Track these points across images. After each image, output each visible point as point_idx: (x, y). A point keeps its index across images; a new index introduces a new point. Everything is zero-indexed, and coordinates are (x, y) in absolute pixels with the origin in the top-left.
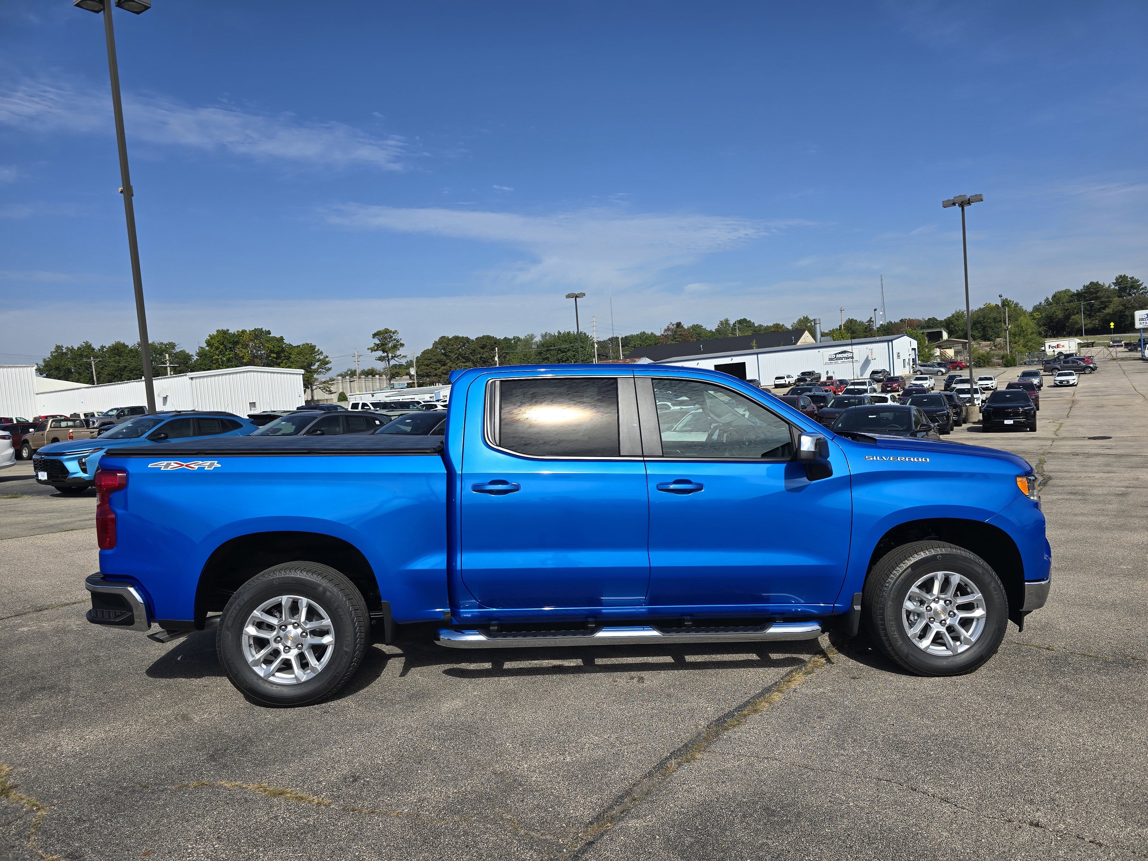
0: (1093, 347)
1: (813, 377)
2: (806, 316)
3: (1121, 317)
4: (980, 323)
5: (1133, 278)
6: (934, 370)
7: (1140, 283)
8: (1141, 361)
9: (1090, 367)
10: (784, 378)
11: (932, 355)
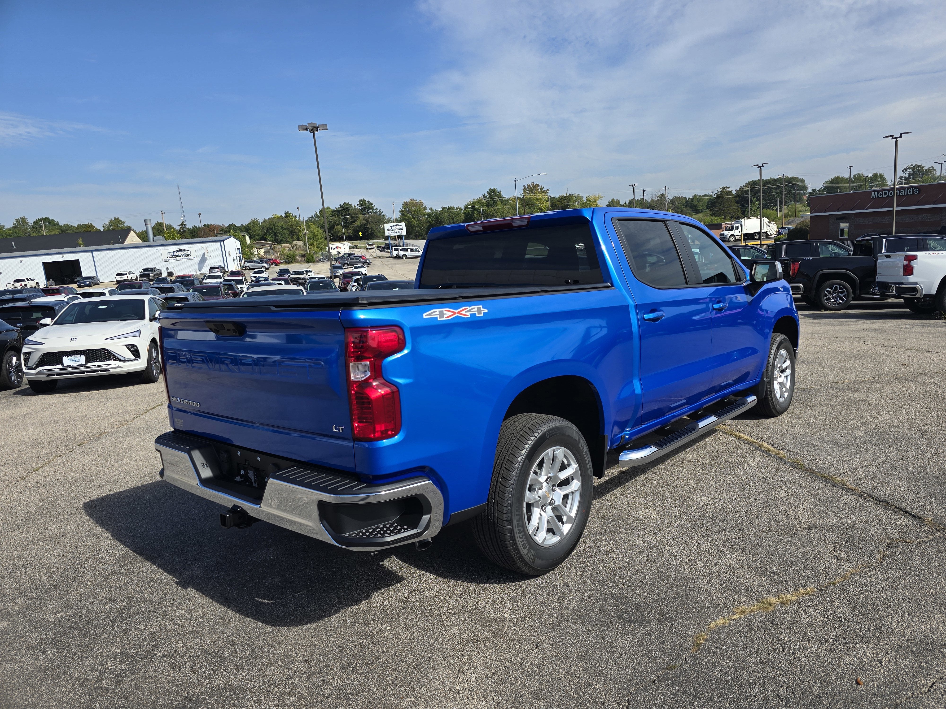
0: (356, 249)
1: (155, 273)
2: (117, 218)
3: (365, 228)
4: (272, 230)
5: (369, 201)
6: (259, 266)
7: (373, 205)
8: (391, 259)
9: (367, 262)
10: (126, 274)
11: (252, 254)
